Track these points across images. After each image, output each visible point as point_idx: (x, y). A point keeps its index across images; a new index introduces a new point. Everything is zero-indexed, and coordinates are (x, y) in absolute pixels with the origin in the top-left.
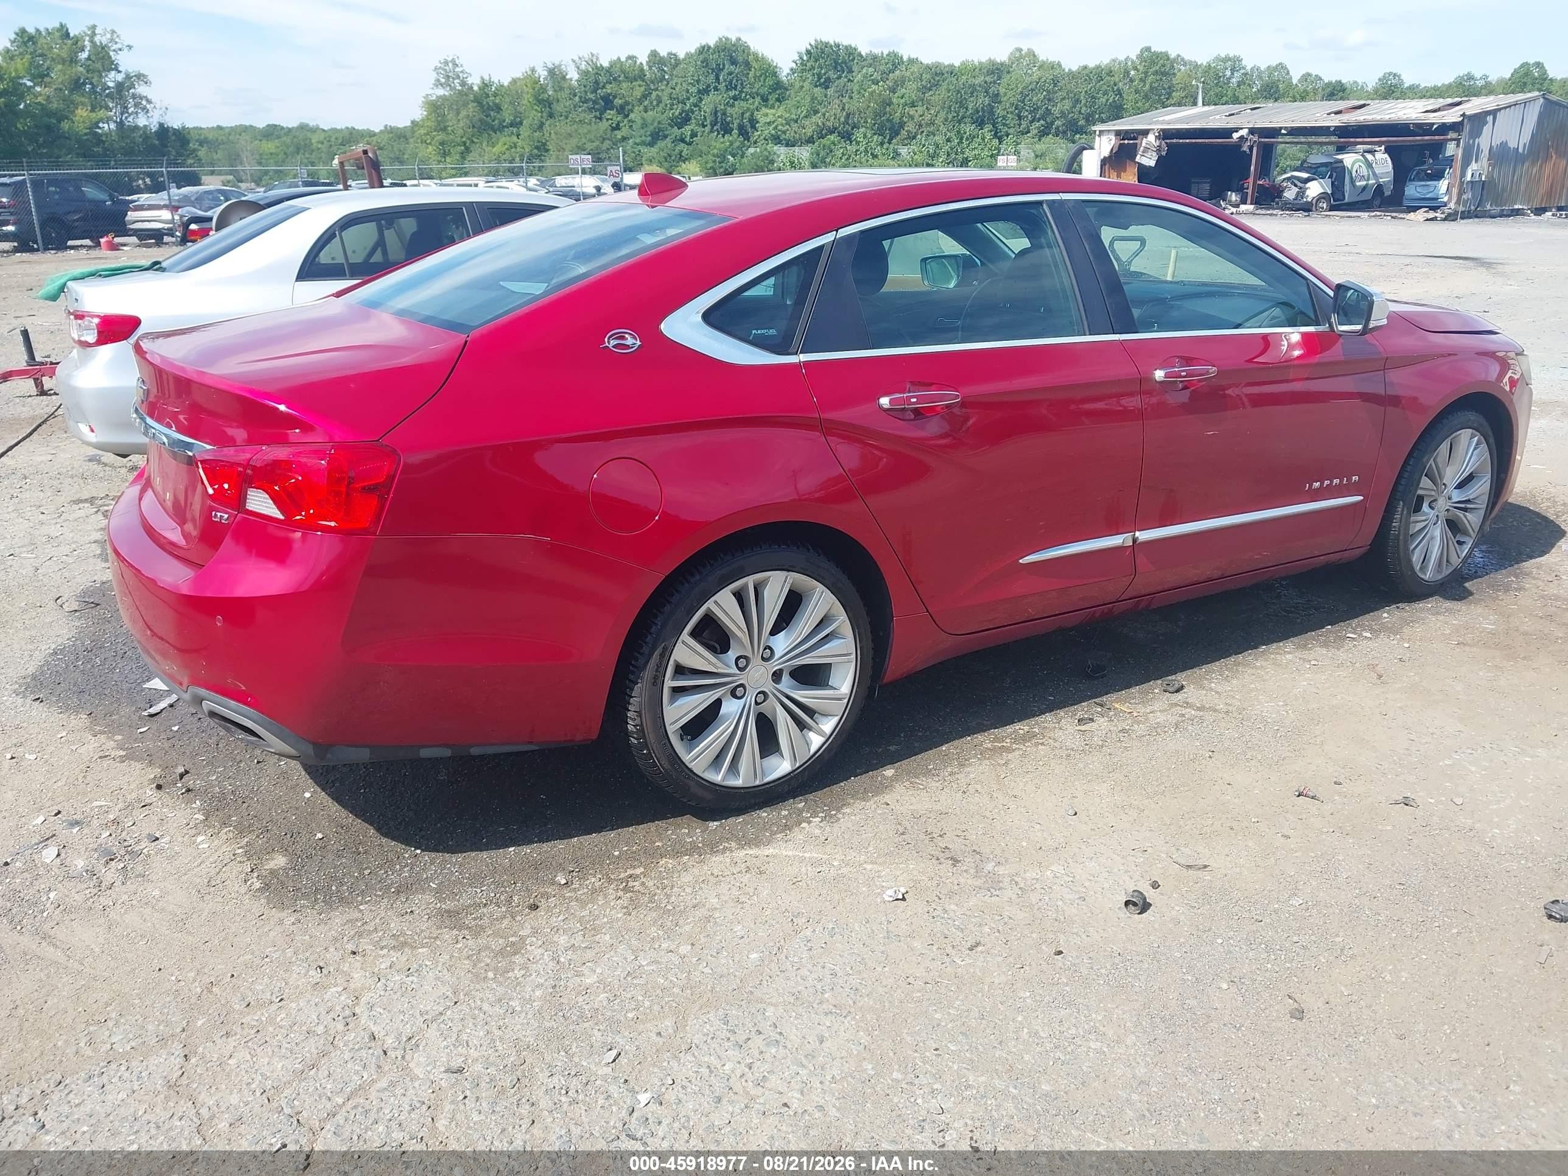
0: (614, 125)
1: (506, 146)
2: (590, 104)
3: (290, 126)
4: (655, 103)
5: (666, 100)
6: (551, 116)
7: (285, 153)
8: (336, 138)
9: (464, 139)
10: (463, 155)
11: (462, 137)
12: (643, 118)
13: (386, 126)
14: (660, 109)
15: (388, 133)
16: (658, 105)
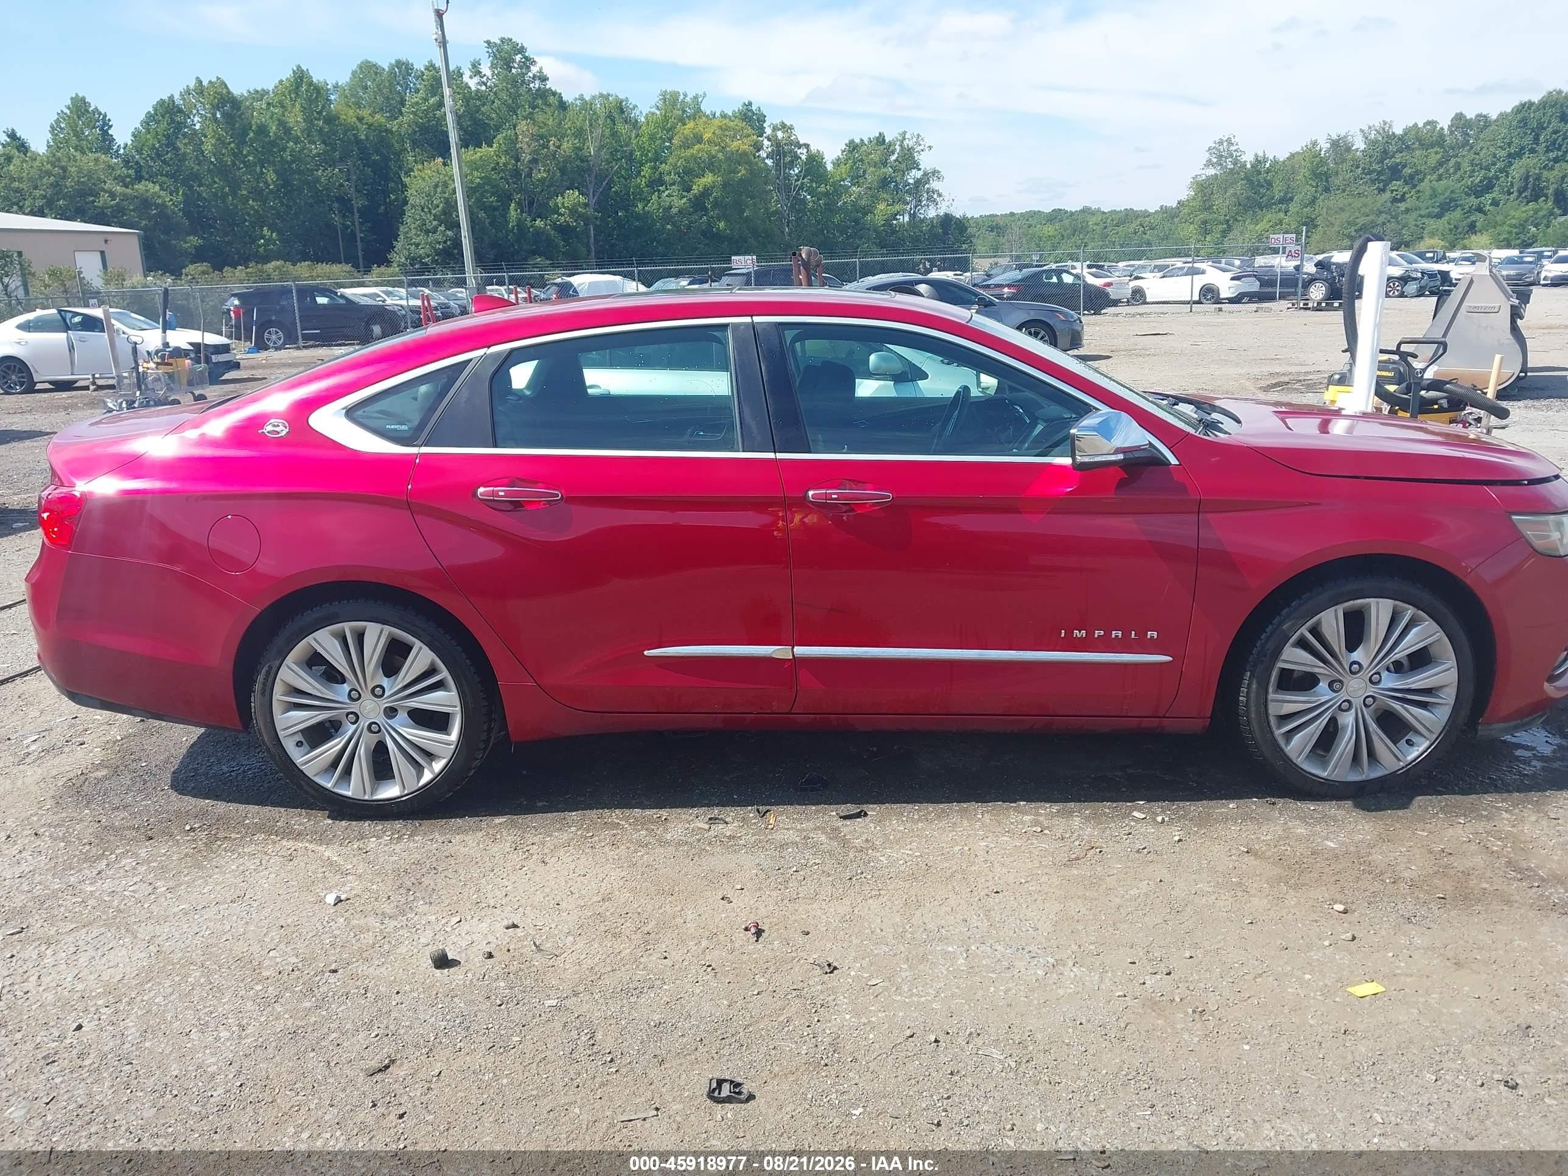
0: (1399, 197)
1: (1271, 223)
2: (1374, 176)
3: (1073, 210)
4: (1451, 171)
5: (1466, 166)
6: (1327, 190)
7: (1063, 236)
8: (1112, 220)
9: (1227, 218)
10: (1224, 233)
11: (1225, 216)
12: (1433, 189)
13: (1161, 207)
14: (1458, 176)
15: (1163, 213)
16: (1455, 173)
